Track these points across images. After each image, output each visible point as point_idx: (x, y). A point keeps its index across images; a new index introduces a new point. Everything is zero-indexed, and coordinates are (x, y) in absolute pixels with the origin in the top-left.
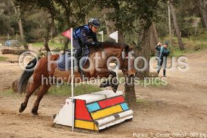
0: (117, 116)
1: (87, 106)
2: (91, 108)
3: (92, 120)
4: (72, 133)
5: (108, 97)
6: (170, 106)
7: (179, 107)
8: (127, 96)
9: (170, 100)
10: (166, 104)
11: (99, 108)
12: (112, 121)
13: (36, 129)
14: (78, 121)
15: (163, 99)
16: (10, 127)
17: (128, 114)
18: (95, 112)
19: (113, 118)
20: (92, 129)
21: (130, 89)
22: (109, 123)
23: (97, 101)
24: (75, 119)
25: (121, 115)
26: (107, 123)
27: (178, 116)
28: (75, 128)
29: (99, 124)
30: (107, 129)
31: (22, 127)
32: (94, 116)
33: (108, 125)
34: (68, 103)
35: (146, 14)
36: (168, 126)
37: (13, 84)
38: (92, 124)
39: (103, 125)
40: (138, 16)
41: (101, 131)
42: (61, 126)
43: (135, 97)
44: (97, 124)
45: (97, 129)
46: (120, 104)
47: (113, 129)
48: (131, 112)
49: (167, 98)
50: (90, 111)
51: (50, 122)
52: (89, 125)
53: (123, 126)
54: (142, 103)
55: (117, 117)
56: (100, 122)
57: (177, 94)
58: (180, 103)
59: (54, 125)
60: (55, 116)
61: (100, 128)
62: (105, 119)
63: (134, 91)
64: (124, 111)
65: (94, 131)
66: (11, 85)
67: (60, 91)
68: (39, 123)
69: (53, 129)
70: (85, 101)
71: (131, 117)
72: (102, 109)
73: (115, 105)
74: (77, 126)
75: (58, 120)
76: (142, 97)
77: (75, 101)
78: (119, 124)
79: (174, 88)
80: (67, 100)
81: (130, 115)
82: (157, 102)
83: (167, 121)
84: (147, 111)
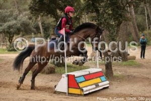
0: (97, 85)
1: (76, 79)
2: (78, 80)
3: (79, 88)
4: (67, 96)
5: (91, 73)
6: (137, 78)
7: (143, 78)
8: (107, 72)
9: (138, 74)
10: (134, 77)
11: (84, 80)
12: (94, 89)
13: (43, 95)
14: (70, 89)
16: (27, 94)
18: (81, 82)
19: (94, 86)
20: (80, 93)
22: (91, 89)
23: (83, 76)
24: (68, 87)
25: (100, 84)
26: (89, 90)
27: (141, 84)
28: (68, 93)
30: (89, 93)
32: (81, 85)
33: (91, 91)
34: (64, 77)
36: (133, 91)
38: (79, 90)
39: (87, 91)
40: (112, 17)
41: (86, 95)
42: (60, 93)
43: (112, 73)
44: (82, 90)
46: (100, 77)
48: (107, 82)
50: (78, 82)
52: (77, 91)
56: (85, 89)
57: (145, 70)
58: (145, 76)
59: (55, 92)
60: (55, 86)
61: (85, 93)
62: (88, 87)
63: (112, 68)
64: (102, 82)
65: (81, 95)
69: (54, 95)
70: (74, 75)
72: (86, 80)
73: (96, 78)
74: (70, 92)
75: (57, 89)
76: (120, 73)
77: (68, 76)
78: (99, 90)
80: (63, 75)
81: (107, 84)
82: (129, 76)
83: (133, 88)
84: (120, 82)
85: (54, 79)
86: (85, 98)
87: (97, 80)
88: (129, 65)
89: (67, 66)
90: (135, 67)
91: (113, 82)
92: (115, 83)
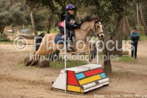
1: (76, 75)
2: (78, 76)
3: (79, 85)
4: (65, 94)
5: (91, 69)
6: (136, 75)
7: (143, 76)
8: (105, 68)
9: (136, 71)
10: (133, 74)
11: (84, 76)
12: (94, 86)
13: (39, 92)
14: (69, 86)
15: (131, 71)
16: (21, 90)
17: (106, 81)
18: (81, 79)
19: (94, 84)
20: (79, 91)
21: (107, 63)
22: (91, 87)
23: (83, 72)
24: (67, 84)
25: (100, 82)
26: (89, 88)
27: (141, 82)
28: (67, 91)
29: (84, 88)
30: (90, 91)
31: (30, 90)
32: (81, 82)
33: (91, 89)
34: (62, 73)
35: (118, 10)
36: (134, 89)
37: (25, 60)
38: (79, 88)
39: (87, 89)
41: (86, 93)
42: (58, 90)
43: (111, 69)
44: (83, 88)
45: (82, 92)
46: (99, 74)
47: (94, 92)
48: (107, 79)
49: (135, 69)
50: (77, 79)
51: (50, 87)
52: (77, 89)
53: (102, 89)
54: (116, 73)
55: (97, 83)
56: (85, 87)
57: (142, 66)
58: (144, 73)
59: (52, 89)
60: (53, 83)
61: (85, 91)
62: (88, 84)
63: (110, 64)
64: (102, 79)
65: (81, 93)
66: (23, 60)
67: (58, 65)
68: (42, 88)
69: (52, 92)
70: (74, 72)
71: (108, 83)
72: (86, 77)
73: (96, 74)
74: (69, 89)
75: (55, 85)
76: (117, 69)
77: (67, 72)
78: (99, 88)
79: (140, 63)
80: (62, 71)
81: (107, 82)
82: (127, 73)
83: (133, 86)
84: (119, 79)
85: (49, 73)
86: (85, 96)
87: (97, 77)
88: (124, 60)
89: (67, 61)
90: (131, 63)
91: (112, 79)
92: (114, 81)
